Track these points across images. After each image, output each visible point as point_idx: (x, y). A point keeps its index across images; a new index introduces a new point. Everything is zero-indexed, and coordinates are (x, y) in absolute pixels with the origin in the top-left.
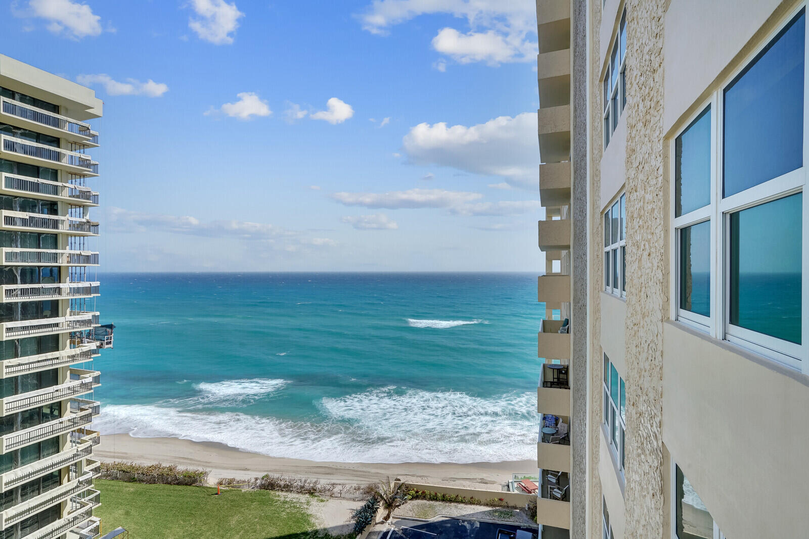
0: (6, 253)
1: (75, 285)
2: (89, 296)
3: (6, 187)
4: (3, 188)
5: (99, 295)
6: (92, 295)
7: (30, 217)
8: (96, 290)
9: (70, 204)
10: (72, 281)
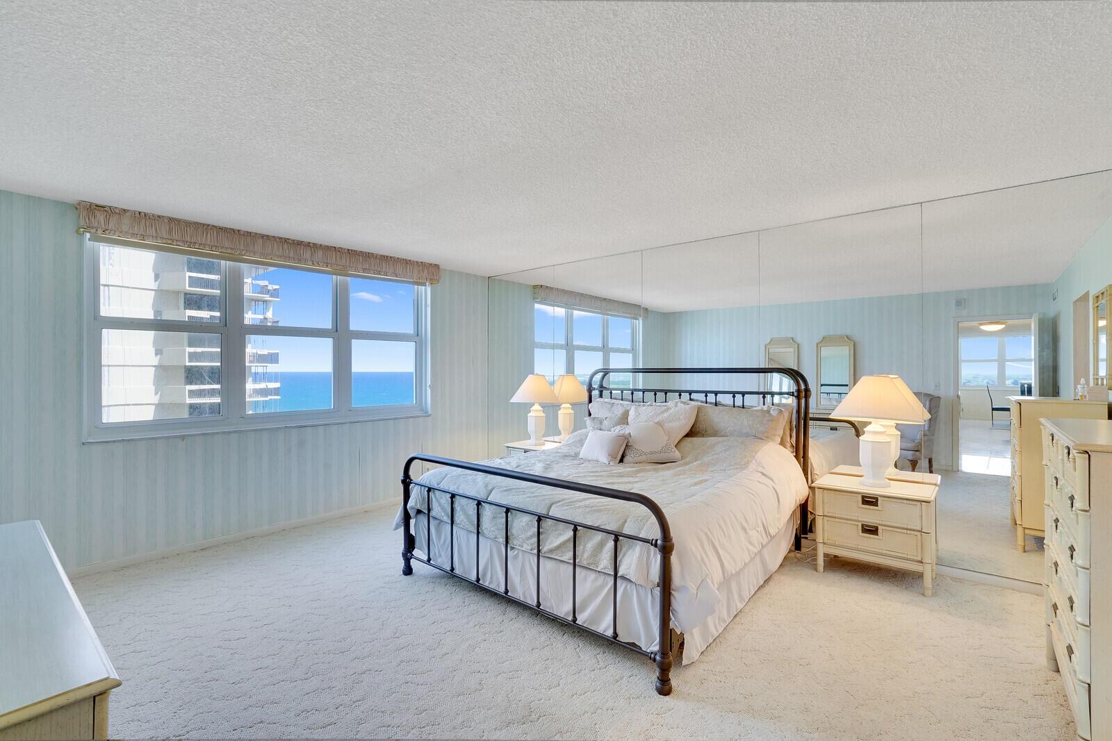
0: (189, 353)
1: (258, 386)
2: (266, 399)
3: (190, 286)
4: (187, 288)
5: (279, 397)
6: (270, 397)
7: (211, 316)
8: (276, 391)
9: (252, 300)
10: (255, 381)
